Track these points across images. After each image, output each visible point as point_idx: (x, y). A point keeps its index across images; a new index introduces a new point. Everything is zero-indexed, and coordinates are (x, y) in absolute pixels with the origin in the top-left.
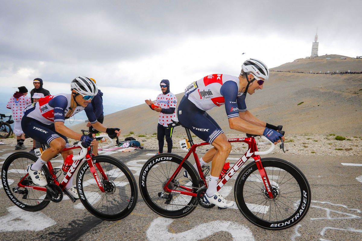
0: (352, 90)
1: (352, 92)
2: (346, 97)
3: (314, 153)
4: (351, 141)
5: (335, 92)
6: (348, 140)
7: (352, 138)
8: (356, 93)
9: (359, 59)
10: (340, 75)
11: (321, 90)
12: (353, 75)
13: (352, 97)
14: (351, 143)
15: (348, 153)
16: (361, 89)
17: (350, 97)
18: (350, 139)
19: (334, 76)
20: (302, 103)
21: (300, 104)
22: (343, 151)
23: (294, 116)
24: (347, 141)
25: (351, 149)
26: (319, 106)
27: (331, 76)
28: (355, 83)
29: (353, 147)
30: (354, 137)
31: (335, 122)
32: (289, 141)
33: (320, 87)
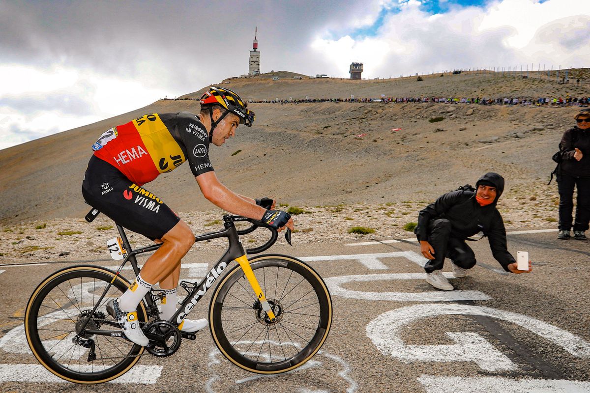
0: (313, 128)
1: (313, 131)
2: (305, 140)
3: (252, 242)
4: (311, 215)
5: (288, 133)
6: (306, 212)
7: (313, 208)
8: (319, 133)
9: (320, 79)
10: (294, 105)
11: (267, 129)
12: (314, 104)
13: (314, 140)
14: (311, 219)
15: (307, 237)
16: (325, 126)
17: (311, 139)
18: (310, 211)
19: (286, 106)
20: (240, 151)
21: (236, 153)
22: (299, 234)
23: (227, 174)
24: (305, 215)
25: (311, 230)
26: (265, 155)
27: (281, 106)
28: (317, 117)
29: (314, 226)
30: (317, 207)
31: (291, 180)
32: (213, 224)
33: (266, 124)
